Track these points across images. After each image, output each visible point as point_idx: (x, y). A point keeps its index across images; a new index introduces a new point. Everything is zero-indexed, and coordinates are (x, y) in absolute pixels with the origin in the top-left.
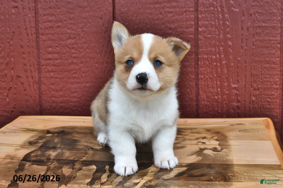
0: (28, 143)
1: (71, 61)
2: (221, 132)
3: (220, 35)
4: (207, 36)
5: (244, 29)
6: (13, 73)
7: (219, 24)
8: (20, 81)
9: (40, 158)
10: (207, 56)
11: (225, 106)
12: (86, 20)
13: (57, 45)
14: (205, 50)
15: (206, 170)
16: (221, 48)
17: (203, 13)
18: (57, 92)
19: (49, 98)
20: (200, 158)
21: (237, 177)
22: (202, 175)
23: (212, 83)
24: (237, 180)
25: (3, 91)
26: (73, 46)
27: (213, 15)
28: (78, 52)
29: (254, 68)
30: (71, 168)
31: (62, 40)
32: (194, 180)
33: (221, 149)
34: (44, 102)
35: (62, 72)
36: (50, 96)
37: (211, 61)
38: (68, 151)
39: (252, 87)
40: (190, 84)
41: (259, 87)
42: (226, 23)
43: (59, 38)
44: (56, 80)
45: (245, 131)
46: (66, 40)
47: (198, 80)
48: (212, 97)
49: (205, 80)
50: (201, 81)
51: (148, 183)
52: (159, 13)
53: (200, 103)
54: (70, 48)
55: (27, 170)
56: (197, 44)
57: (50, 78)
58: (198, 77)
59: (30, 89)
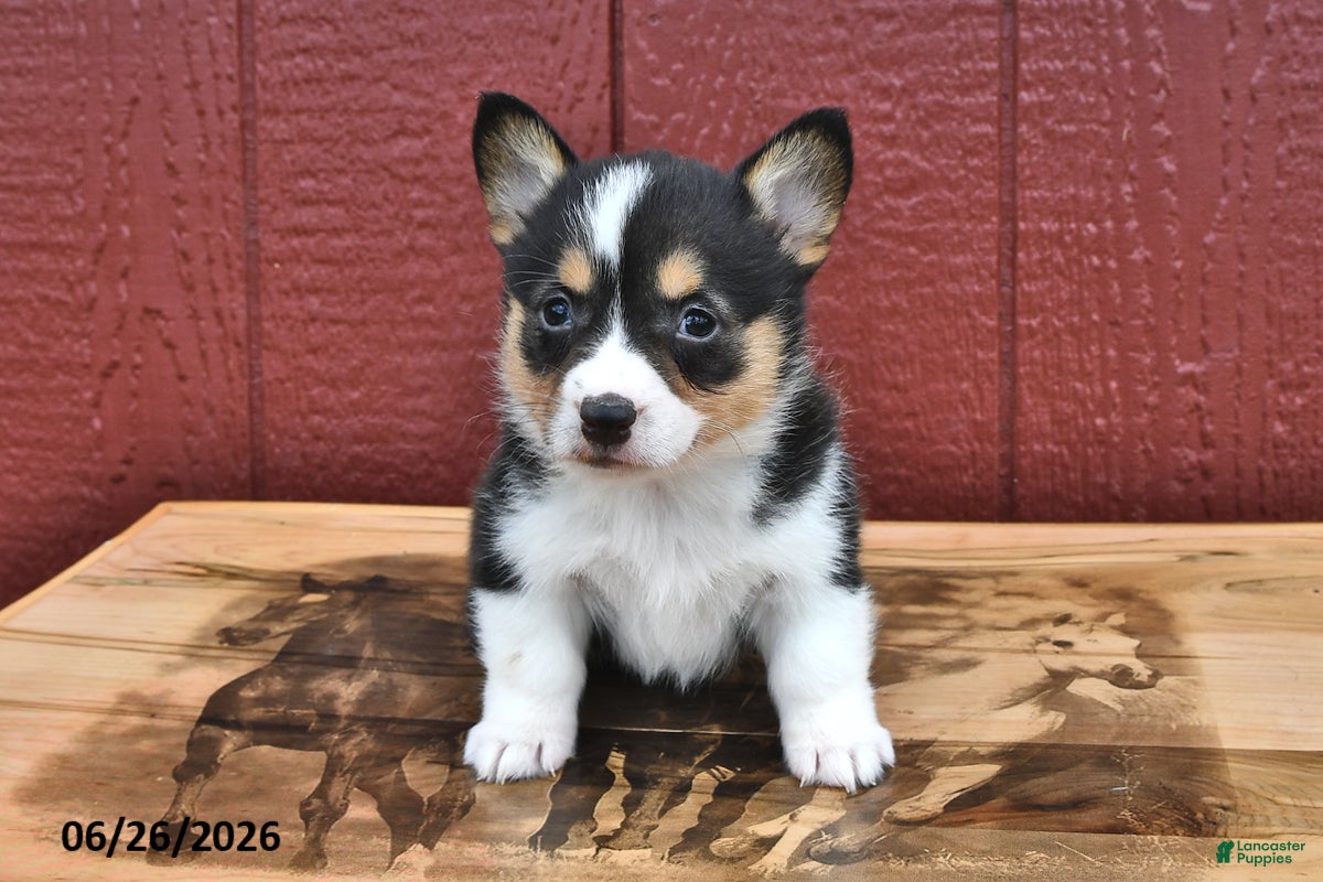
0: (218, 634)
1: (405, 241)
2: (1139, 591)
3: (1123, 125)
4: (1056, 126)
5: (1232, 95)
6: (125, 296)
7: (1117, 72)
8: (160, 332)
9: (284, 712)
10: (1057, 225)
11: (1142, 462)
12: (480, 48)
13: (339, 163)
14: (1048, 194)
15: (1093, 780)
16: (1127, 188)
17: (1039, 19)
18: (339, 389)
19: (298, 420)
20: (1056, 719)
21: (1246, 815)
22: (1078, 804)
23: (1079, 352)
24: (1248, 830)
25: (76, 382)
26: (419, 172)
27: (1088, 30)
28: (439, 198)
29: (1283, 284)
30: (442, 760)
31: (365, 142)
32: (1045, 827)
33: (1149, 676)
34: (272, 437)
35: (363, 292)
36: (304, 405)
37: (1076, 250)
38: (414, 677)
39: (1271, 376)
40: (975, 357)
41: (1305, 375)
42: (1151, 70)
43: (348, 132)
44: (334, 330)
45: (1255, 585)
46: (386, 140)
47: (1014, 336)
48: (1081, 421)
49: (1047, 341)
50: (1027, 344)
51: (822, 841)
52: (830, 16)
53: (1023, 448)
54: (403, 180)
55: (231, 767)
56: (1009, 167)
57: (304, 322)
58: (1014, 323)
59: (204, 375)
